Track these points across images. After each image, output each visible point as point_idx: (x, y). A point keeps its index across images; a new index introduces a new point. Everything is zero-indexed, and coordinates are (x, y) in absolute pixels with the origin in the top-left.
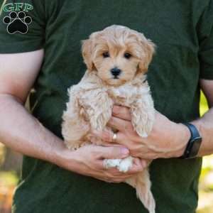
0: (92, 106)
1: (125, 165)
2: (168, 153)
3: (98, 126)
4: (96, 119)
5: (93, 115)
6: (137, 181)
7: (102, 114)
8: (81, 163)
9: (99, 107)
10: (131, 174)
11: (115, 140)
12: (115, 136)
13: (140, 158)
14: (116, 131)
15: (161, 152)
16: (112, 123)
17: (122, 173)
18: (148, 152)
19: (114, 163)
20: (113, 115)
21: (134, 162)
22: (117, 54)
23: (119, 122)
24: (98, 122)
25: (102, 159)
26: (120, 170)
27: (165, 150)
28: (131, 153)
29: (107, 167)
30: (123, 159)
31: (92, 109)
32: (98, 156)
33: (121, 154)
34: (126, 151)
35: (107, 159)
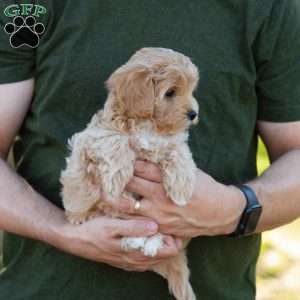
0: (107, 159)
1: (153, 246)
2: (211, 229)
3: (113, 189)
4: (110, 178)
5: (107, 172)
6: (169, 268)
7: (119, 171)
8: (89, 243)
9: (117, 161)
10: (161, 258)
11: (139, 210)
12: (138, 205)
13: (174, 236)
14: (140, 198)
16: (134, 186)
17: (149, 258)
18: (185, 228)
19: (137, 242)
20: (136, 174)
21: (165, 242)
23: (143, 185)
24: (113, 183)
25: (119, 237)
26: (146, 254)
27: (210, 224)
28: (161, 229)
29: (126, 249)
30: (149, 237)
31: (105, 163)
32: (114, 233)
33: (147, 230)
34: (154, 226)
35: (127, 237)
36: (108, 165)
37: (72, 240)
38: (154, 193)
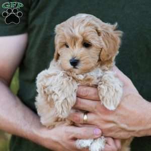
2: (140, 131)
3: (63, 111)
11: (86, 121)
12: (85, 117)
15: (133, 131)
18: (120, 131)
21: (107, 143)
22: (75, 44)
24: (62, 107)
25: (75, 139)
27: (137, 129)
28: (103, 134)
32: (71, 136)
34: (99, 132)
35: (80, 139)
36: (58, 95)
37: (46, 139)
38: (96, 108)
